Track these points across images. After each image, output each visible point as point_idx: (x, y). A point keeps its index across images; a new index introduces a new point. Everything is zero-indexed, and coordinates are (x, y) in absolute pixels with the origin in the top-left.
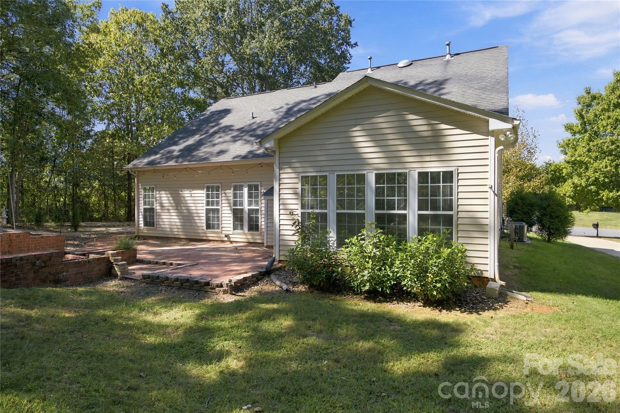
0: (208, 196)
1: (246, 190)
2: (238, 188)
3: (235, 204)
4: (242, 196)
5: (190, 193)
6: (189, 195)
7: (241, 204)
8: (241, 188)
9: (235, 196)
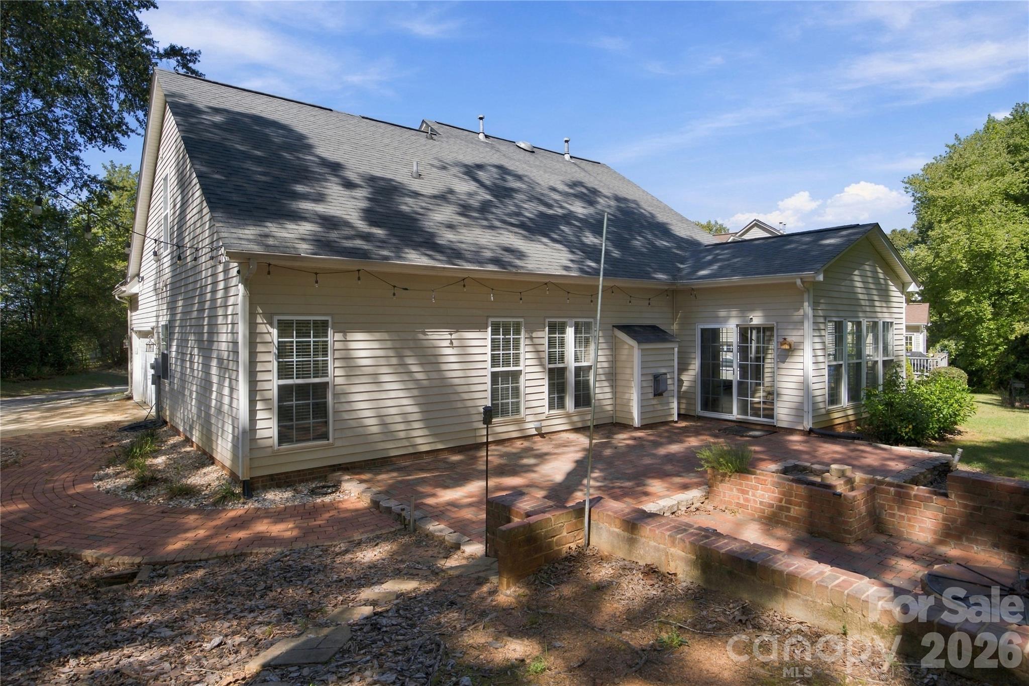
0: (495, 346)
1: (570, 332)
2: (557, 328)
3: (551, 359)
4: (562, 343)
5: (449, 337)
6: (447, 343)
7: (562, 358)
8: (560, 328)
9: (551, 344)
